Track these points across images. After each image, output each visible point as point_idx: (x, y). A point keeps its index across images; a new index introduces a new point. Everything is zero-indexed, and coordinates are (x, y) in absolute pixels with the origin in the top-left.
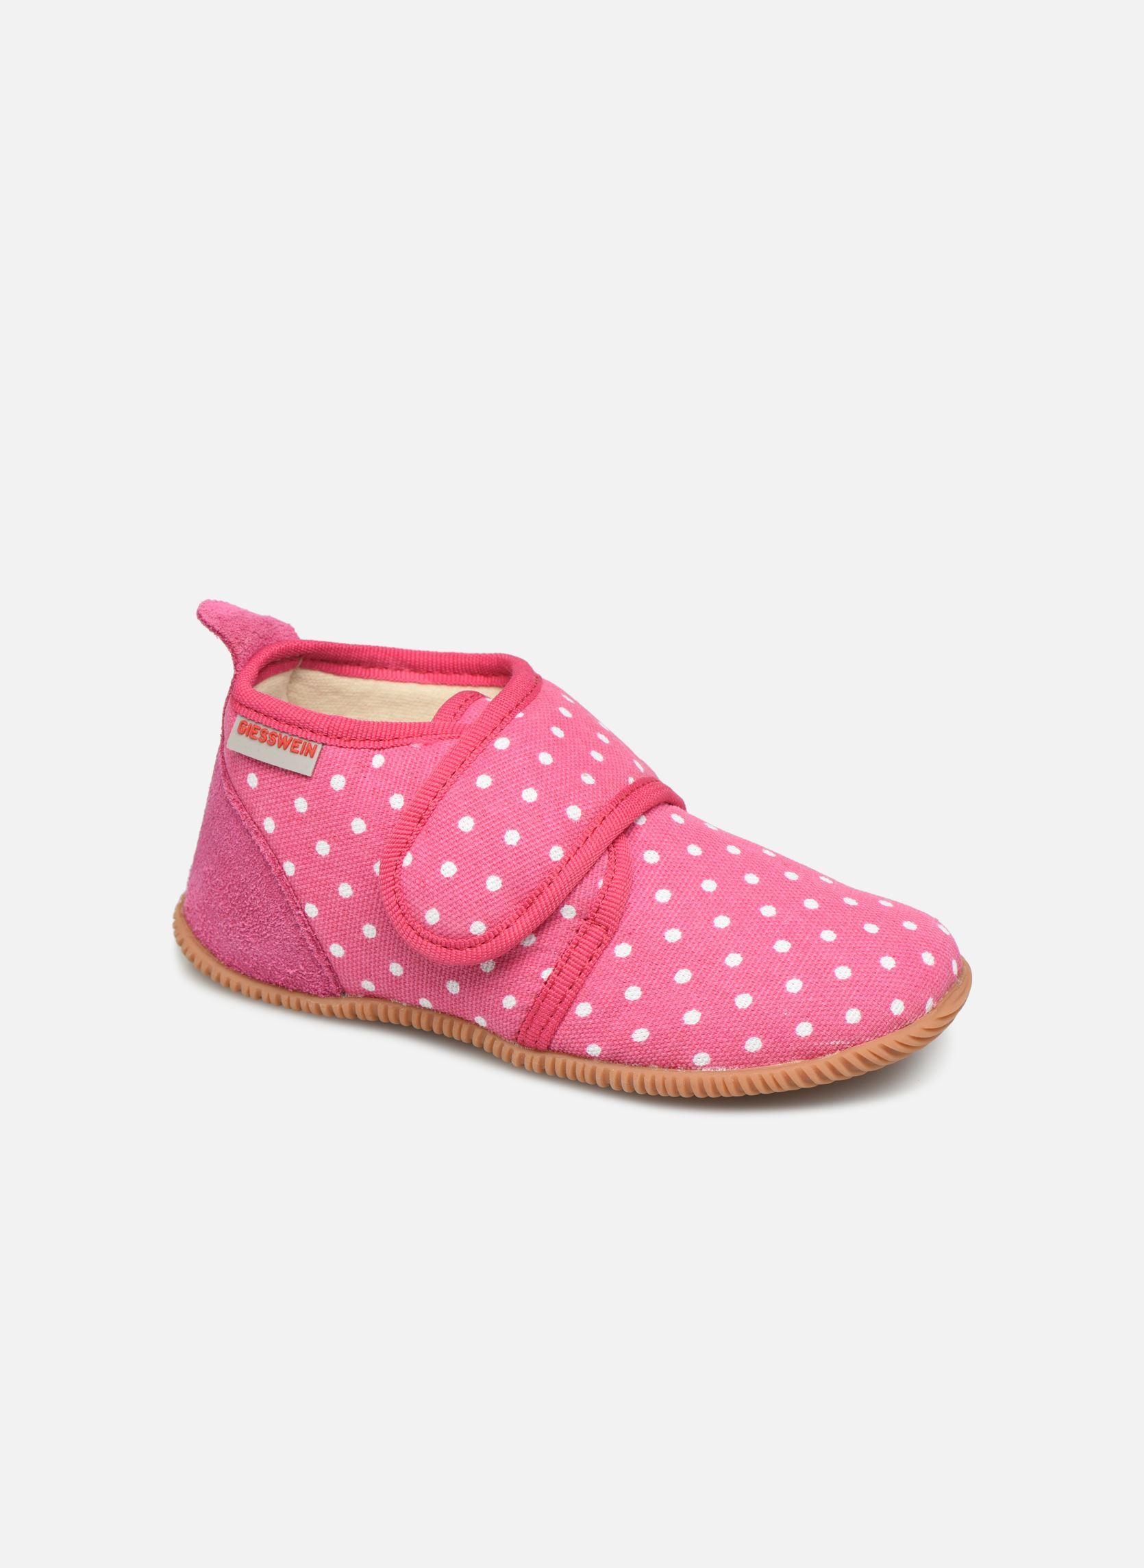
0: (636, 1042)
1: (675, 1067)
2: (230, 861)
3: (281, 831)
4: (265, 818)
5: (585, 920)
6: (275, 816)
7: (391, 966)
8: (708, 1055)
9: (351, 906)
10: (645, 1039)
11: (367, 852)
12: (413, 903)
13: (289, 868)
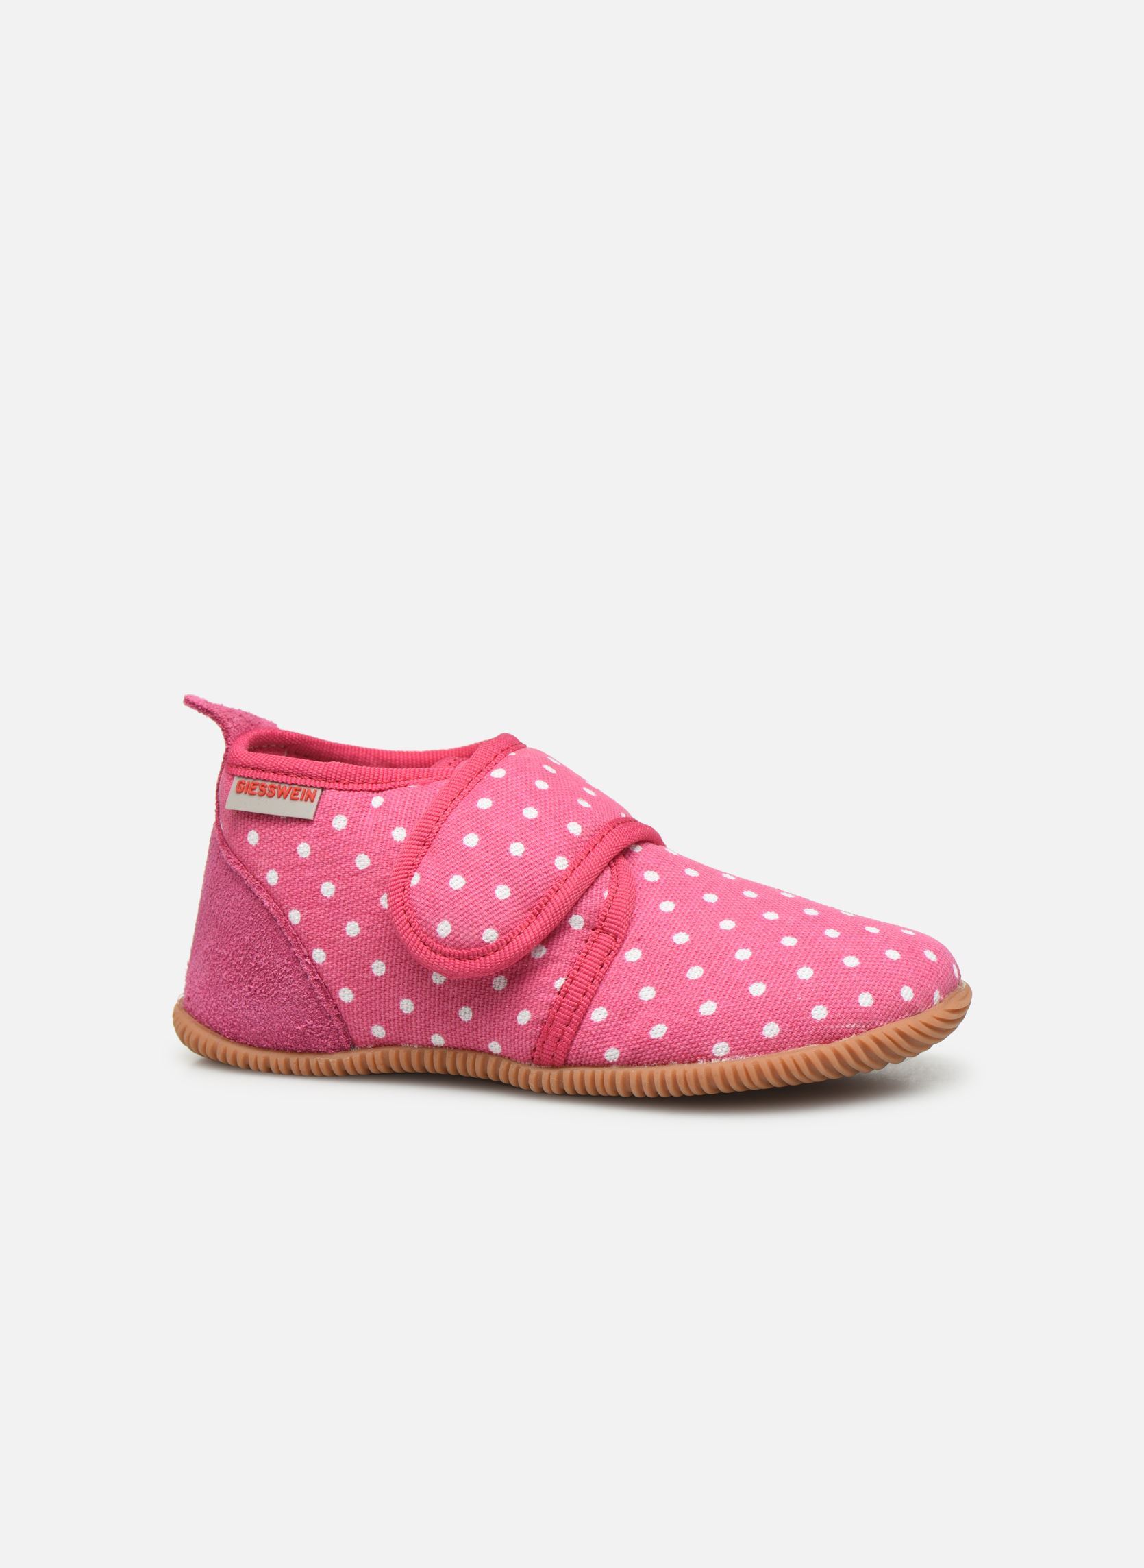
0: (654, 1039)
1: (695, 1061)
2: (233, 927)
3: (285, 880)
4: (268, 871)
5: (593, 930)
6: (278, 866)
7: (401, 1003)
8: (727, 1044)
9: (359, 944)
10: (663, 1034)
11: (372, 886)
12: (424, 918)
13: (295, 917)
